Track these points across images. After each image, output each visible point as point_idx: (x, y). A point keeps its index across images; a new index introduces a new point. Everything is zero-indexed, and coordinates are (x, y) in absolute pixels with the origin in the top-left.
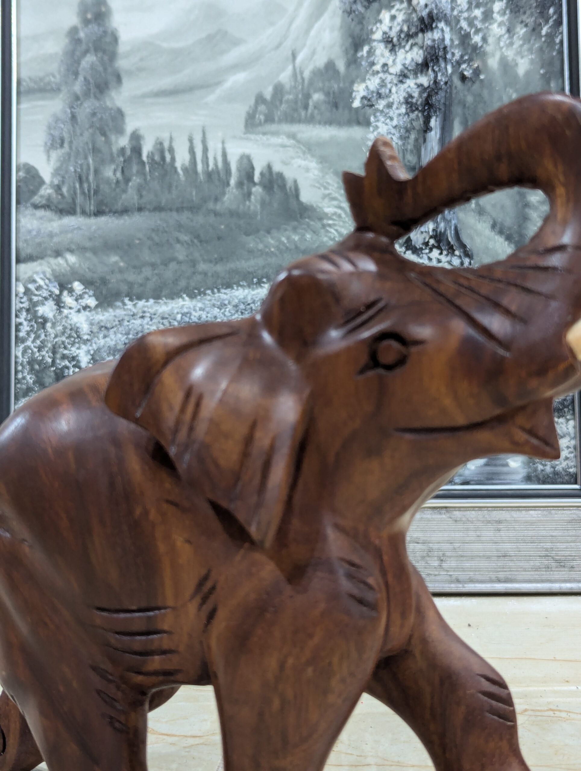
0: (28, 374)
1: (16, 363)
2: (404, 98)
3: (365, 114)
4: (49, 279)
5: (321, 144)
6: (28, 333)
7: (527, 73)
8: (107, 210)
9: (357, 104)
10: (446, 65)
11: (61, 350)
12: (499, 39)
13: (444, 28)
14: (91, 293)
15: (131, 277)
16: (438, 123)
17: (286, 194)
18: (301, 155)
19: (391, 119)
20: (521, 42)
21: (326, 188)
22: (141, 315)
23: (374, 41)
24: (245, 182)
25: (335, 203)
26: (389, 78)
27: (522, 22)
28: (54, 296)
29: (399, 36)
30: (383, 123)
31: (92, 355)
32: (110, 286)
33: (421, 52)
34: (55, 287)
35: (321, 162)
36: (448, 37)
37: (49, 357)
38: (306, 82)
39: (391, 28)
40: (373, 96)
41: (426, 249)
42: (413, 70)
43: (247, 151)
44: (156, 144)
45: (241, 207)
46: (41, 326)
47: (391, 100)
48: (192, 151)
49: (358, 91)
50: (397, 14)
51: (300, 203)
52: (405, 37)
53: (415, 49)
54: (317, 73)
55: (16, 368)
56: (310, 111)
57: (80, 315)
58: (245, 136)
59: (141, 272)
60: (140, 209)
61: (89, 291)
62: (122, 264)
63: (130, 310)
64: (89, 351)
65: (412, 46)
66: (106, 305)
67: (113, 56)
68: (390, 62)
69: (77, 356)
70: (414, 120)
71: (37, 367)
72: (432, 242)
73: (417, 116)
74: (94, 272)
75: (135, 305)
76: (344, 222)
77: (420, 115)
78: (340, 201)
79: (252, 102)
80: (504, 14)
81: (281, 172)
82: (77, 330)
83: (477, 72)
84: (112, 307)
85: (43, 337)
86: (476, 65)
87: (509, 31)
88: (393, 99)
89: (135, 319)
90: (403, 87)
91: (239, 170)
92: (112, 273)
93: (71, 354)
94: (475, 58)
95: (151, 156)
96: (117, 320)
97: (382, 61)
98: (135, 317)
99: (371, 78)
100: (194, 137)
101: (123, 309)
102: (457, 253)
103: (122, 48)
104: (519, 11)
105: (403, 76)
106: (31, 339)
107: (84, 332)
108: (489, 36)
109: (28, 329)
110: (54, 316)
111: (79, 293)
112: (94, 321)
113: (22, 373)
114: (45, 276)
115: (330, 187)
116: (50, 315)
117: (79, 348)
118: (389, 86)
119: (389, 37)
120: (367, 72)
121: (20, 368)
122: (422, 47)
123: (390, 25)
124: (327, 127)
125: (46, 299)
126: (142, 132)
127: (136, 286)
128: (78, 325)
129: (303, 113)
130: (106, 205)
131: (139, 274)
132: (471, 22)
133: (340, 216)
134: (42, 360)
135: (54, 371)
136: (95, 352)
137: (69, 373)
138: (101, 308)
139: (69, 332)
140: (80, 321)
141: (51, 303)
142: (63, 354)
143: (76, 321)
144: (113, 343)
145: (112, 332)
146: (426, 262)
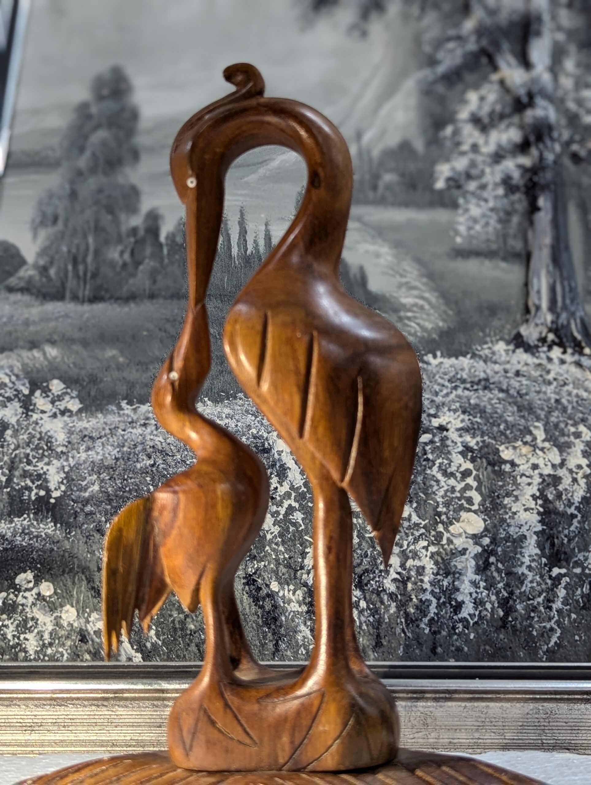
2: (502, 179)
3: (451, 195)
4: (17, 376)
5: (396, 228)
8: (107, 296)
9: (440, 184)
10: (553, 143)
11: (22, 465)
13: (546, 106)
14: (75, 393)
15: (133, 374)
16: (548, 202)
18: (369, 239)
19: (486, 201)
21: (402, 276)
22: (143, 422)
23: (460, 121)
25: (415, 292)
26: (480, 158)
28: (20, 396)
29: (491, 117)
30: (476, 204)
31: (67, 473)
32: (102, 385)
34: (24, 385)
35: (395, 248)
36: (552, 116)
37: (3, 473)
38: (375, 162)
39: (479, 108)
40: (461, 177)
41: (543, 346)
42: (510, 151)
44: (179, 224)
47: (484, 180)
48: (225, 233)
49: (442, 172)
50: (487, 94)
51: (368, 293)
52: (498, 117)
53: (512, 129)
54: (388, 154)
56: (379, 192)
57: (55, 420)
59: (147, 368)
60: (152, 296)
61: (72, 391)
62: (121, 359)
63: (128, 416)
64: (63, 467)
65: (507, 126)
66: (93, 409)
67: (131, 132)
68: (481, 143)
69: (45, 473)
70: (515, 202)
72: (551, 336)
73: (520, 197)
74: (81, 369)
75: (135, 410)
76: (428, 315)
77: (523, 196)
78: (423, 291)
82: (49, 440)
84: (102, 412)
88: (487, 180)
89: (133, 428)
90: (498, 167)
92: (106, 370)
93: (35, 471)
95: (171, 237)
96: (107, 428)
97: (471, 141)
98: (134, 424)
99: (458, 158)
101: (117, 414)
102: (587, 351)
103: (143, 124)
105: (498, 157)
107: (58, 443)
110: (18, 420)
111: (56, 394)
112: (73, 429)
114: (12, 371)
115: (409, 275)
116: (13, 421)
117: (48, 464)
118: (481, 166)
119: (478, 117)
120: (452, 152)
122: (520, 127)
123: (479, 105)
124: (403, 209)
125: (9, 399)
127: (138, 386)
128: (49, 434)
129: (372, 195)
130: (107, 291)
131: (143, 371)
133: (422, 308)
135: (8, 493)
136: (71, 468)
137: (29, 496)
138: (86, 412)
139: (36, 442)
140: (55, 429)
141: (16, 405)
142: (25, 471)
143: (48, 428)
144: (100, 457)
145: (98, 443)
146: (544, 362)
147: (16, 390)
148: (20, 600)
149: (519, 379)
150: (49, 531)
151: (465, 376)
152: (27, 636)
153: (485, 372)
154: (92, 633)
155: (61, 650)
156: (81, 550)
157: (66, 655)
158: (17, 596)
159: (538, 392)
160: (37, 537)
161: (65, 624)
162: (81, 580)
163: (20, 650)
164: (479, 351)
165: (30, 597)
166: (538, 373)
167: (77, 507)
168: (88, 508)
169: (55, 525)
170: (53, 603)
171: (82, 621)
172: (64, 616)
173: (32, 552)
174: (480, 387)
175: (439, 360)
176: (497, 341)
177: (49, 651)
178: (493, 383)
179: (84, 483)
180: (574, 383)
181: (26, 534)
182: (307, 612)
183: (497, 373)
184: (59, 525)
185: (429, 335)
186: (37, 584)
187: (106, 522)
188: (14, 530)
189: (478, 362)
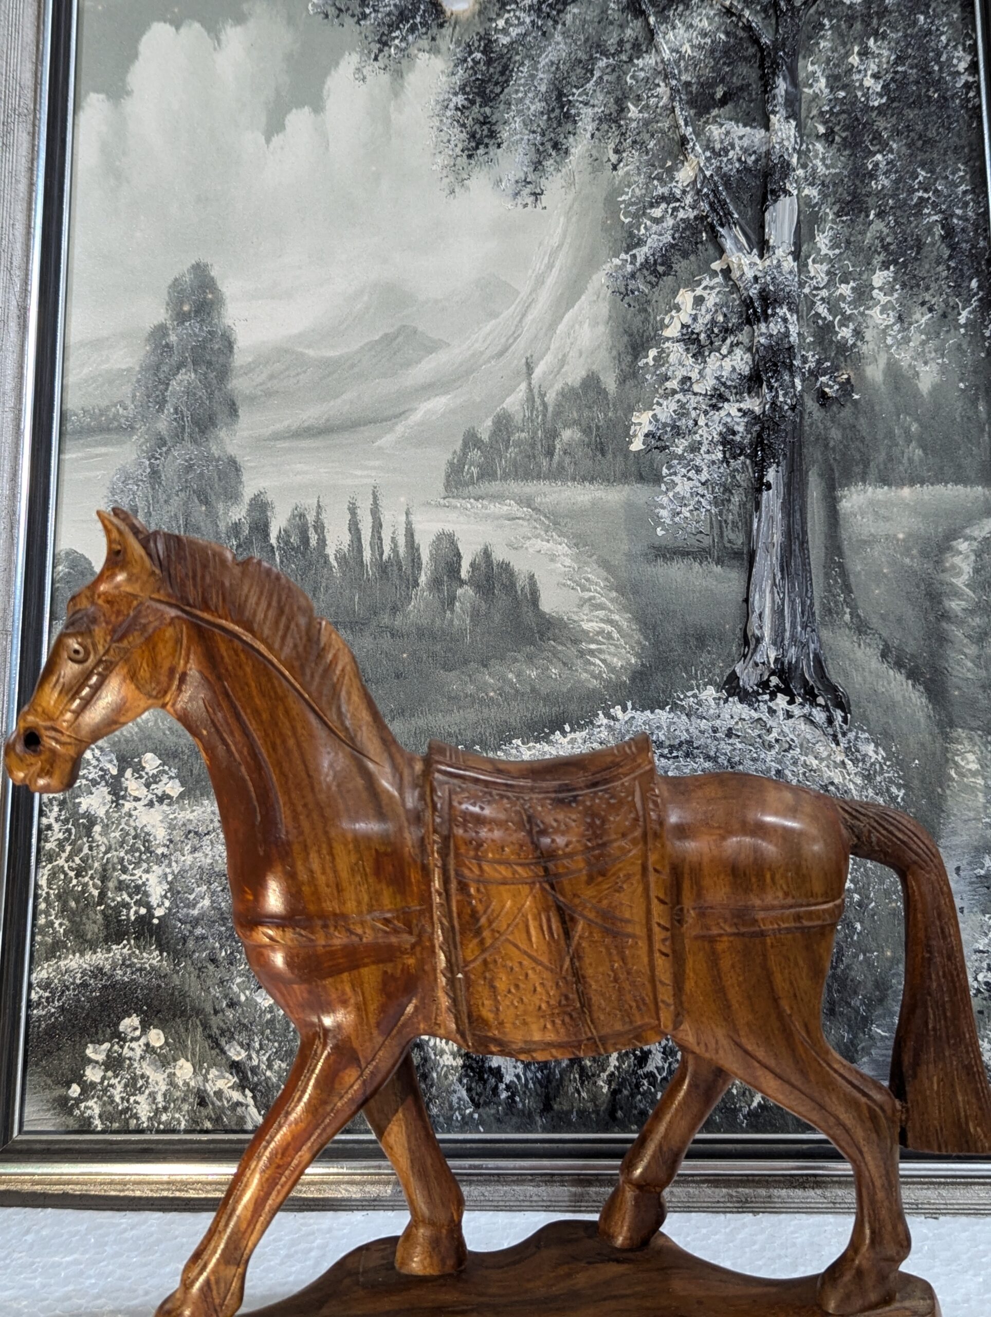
0: (56, 918)
1: (36, 897)
2: (720, 434)
3: (652, 462)
4: (101, 749)
5: (578, 514)
6: (61, 844)
7: (936, 389)
9: (637, 445)
10: (792, 376)
11: (116, 874)
12: (884, 331)
13: (788, 316)
14: (174, 771)
16: (780, 474)
17: (515, 598)
18: (543, 533)
19: (698, 470)
20: (923, 337)
21: (584, 589)
23: (668, 339)
24: (445, 578)
25: (601, 613)
26: (693, 401)
27: (923, 304)
28: (107, 777)
29: (710, 333)
30: (684, 476)
31: (170, 883)
33: (748, 356)
34: (111, 761)
35: (576, 545)
36: (794, 330)
37: (94, 886)
38: (550, 409)
39: (695, 319)
40: (666, 432)
41: (765, 693)
42: (735, 387)
43: (449, 528)
44: (294, 516)
45: (438, 622)
46: (84, 832)
47: (697, 437)
48: (354, 528)
49: (640, 424)
50: (705, 294)
51: (540, 615)
52: (720, 331)
53: (738, 352)
54: (568, 395)
55: (35, 907)
56: (556, 458)
57: (152, 810)
58: (446, 502)
61: (170, 769)
64: (166, 875)
65: (732, 345)
66: (198, 792)
67: (224, 373)
68: (694, 376)
69: (144, 884)
70: (737, 470)
71: (73, 904)
72: (774, 680)
73: (744, 463)
74: (179, 737)
76: (616, 646)
77: (748, 461)
78: (610, 611)
79: (458, 445)
80: (893, 290)
81: (506, 561)
82: (146, 839)
83: (847, 387)
84: (208, 798)
85: (86, 850)
86: (845, 376)
87: (900, 319)
88: (701, 436)
90: (716, 416)
91: (433, 558)
93: (133, 881)
94: (843, 365)
95: (284, 536)
97: (681, 373)
99: (661, 401)
100: (358, 504)
102: (820, 700)
103: (240, 359)
104: (918, 285)
105: (717, 398)
106: (64, 855)
107: (157, 842)
108: (867, 327)
109: (61, 836)
110: (107, 811)
111: (150, 773)
112: (175, 822)
113: (47, 914)
115: (593, 587)
116: (101, 813)
117: (147, 871)
118: (693, 414)
119: (693, 333)
120: (657, 390)
121: (43, 906)
122: (749, 349)
123: (694, 312)
124: (587, 484)
126: (270, 497)
128: (146, 830)
129: (545, 462)
132: (833, 305)
133: (609, 636)
134: (83, 891)
135: (103, 912)
136: (175, 877)
137: (128, 915)
138: (189, 798)
139: (132, 841)
140: (152, 822)
141: (103, 791)
142: (120, 882)
143: (145, 822)
144: (209, 861)
145: (206, 840)
146: (765, 716)
147: (101, 769)
148: (126, 1052)
149: (731, 741)
150: (154, 962)
151: (662, 738)
152: (138, 1098)
153: (687, 730)
154: (212, 1094)
155: (177, 1115)
156: (194, 988)
157: (183, 1123)
158: (122, 1047)
159: (754, 760)
160: (141, 970)
161: (181, 1083)
162: (195, 1027)
163: (131, 1117)
164: (681, 700)
165: (138, 1048)
166: (757, 732)
167: (185, 928)
168: (199, 931)
169: (161, 954)
170: (165, 1057)
171: (200, 1078)
172: (178, 1073)
173: (136, 989)
174: (680, 753)
175: (630, 713)
176: (705, 685)
177: (164, 1117)
178: (697, 748)
179: (192, 897)
180: (801, 746)
181: (127, 966)
182: (462, 1067)
183: (702, 732)
184: (165, 954)
185: (618, 677)
186: (145, 1030)
187: (221, 948)
188: (113, 961)
189: (679, 718)
